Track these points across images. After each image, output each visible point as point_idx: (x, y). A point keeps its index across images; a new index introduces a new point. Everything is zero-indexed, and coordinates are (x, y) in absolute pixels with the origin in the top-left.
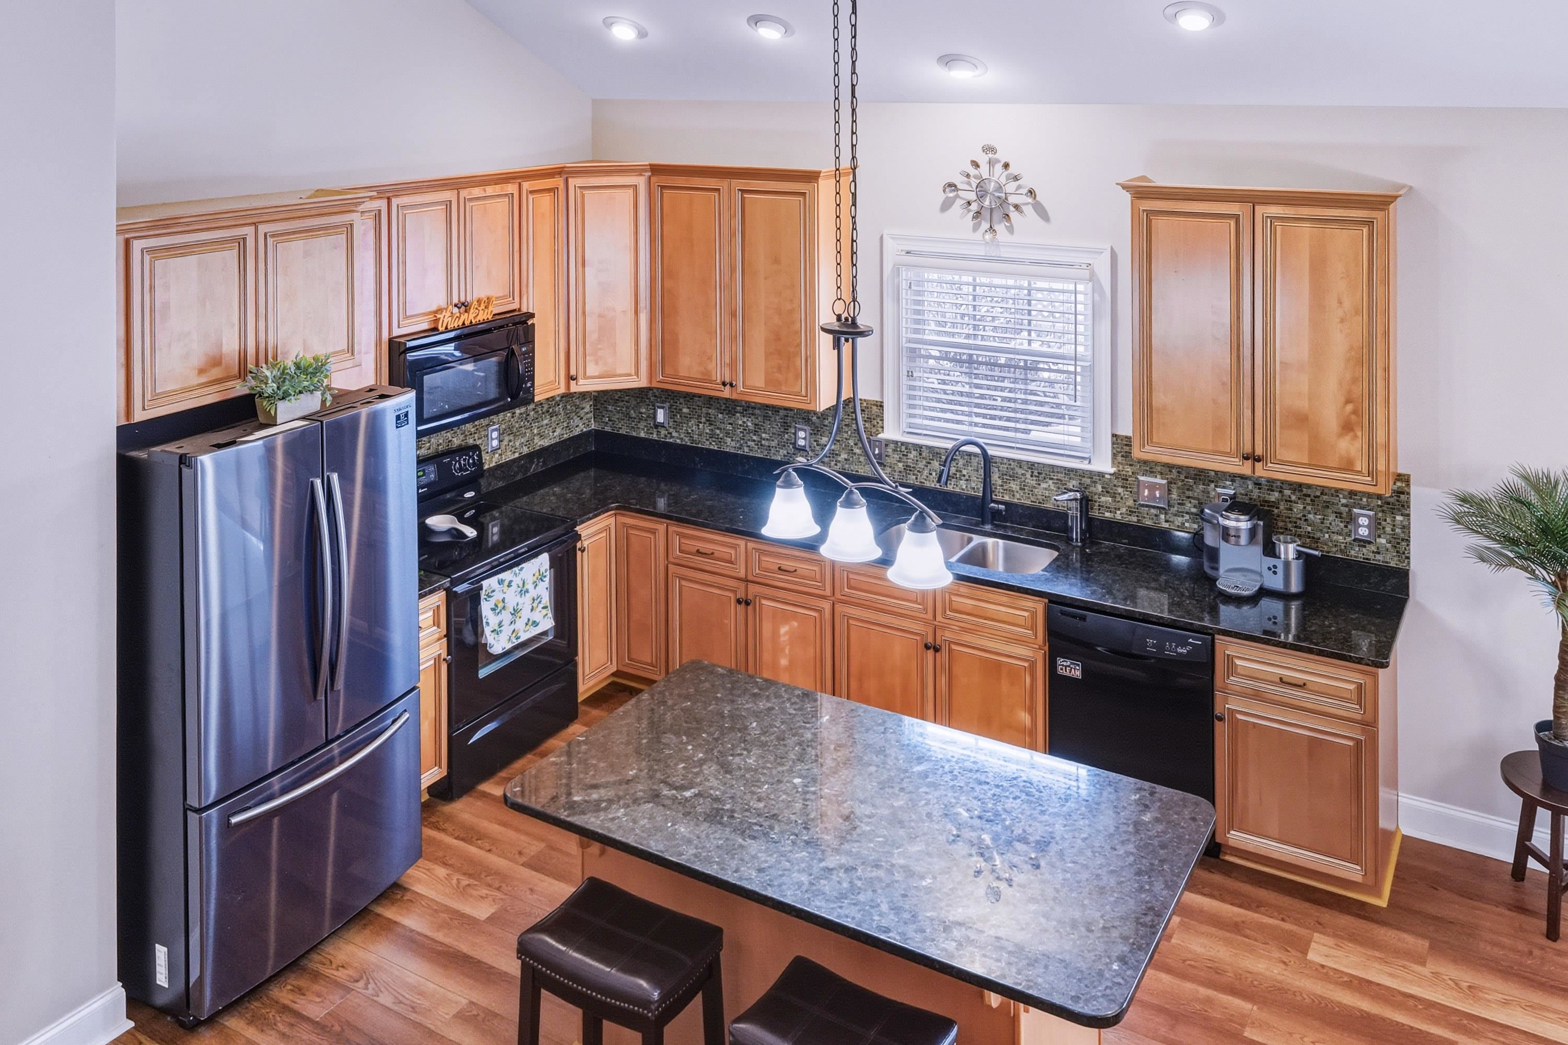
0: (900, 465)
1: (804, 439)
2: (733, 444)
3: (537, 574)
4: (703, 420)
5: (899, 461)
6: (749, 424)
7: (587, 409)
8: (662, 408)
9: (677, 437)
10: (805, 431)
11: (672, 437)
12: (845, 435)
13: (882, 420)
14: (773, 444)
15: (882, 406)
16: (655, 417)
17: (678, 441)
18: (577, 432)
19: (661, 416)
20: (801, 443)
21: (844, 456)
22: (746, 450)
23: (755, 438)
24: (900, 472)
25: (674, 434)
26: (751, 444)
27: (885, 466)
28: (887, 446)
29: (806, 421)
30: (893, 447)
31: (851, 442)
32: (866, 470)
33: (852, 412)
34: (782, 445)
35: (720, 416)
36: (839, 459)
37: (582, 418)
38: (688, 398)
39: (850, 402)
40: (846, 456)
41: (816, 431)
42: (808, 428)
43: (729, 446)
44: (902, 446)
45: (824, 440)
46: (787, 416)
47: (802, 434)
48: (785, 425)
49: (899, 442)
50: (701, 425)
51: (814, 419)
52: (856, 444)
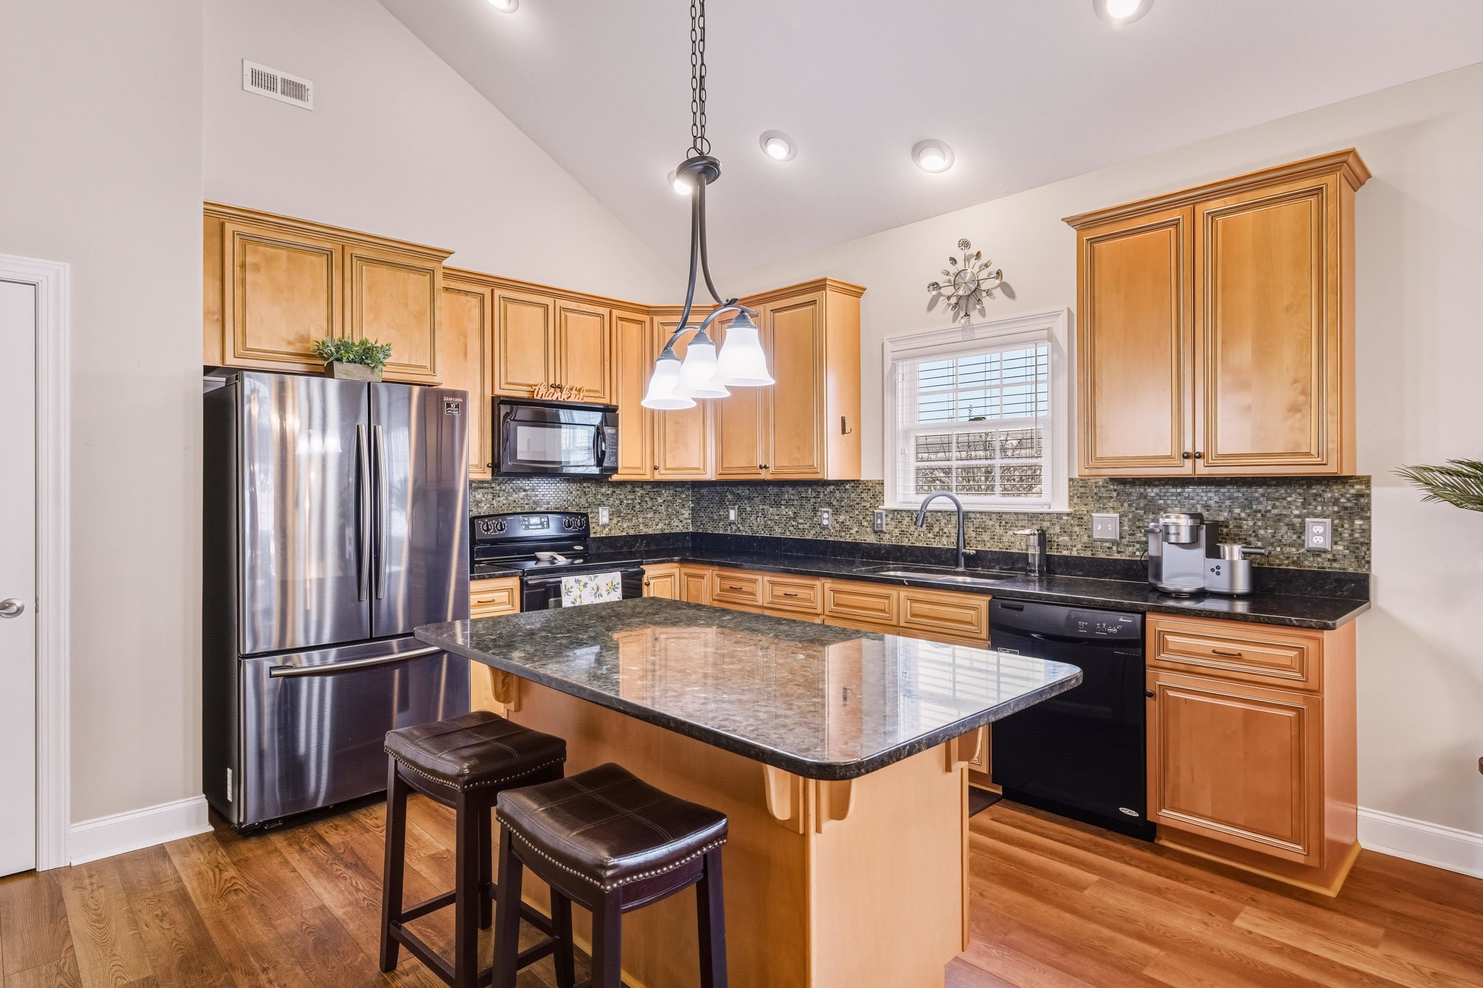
0: (897, 531)
1: (828, 519)
2: (780, 531)
3: (610, 585)
4: (760, 514)
5: (896, 528)
6: (790, 513)
7: (686, 515)
8: (733, 509)
9: (745, 531)
10: (827, 512)
11: (739, 531)
12: (857, 512)
13: (883, 495)
14: (806, 526)
15: (883, 484)
16: (728, 516)
17: (744, 534)
18: (677, 530)
19: (733, 515)
20: (825, 522)
21: (856, 529)
22: (788, 534)
23: (794, 523)
24: (897, 536)
25: (741, 528)
26: (791, 529)
27: (885, 533)
28: (886, 516)
29: (830, 505)
30: (890, 516)
31: (861, 517)
32: (871, 539)
33: (862, 492)
34: (813, 527)
35: (771, 509)
36: (852, 532)
37: (681, 521)
38: (750, 499)
39: (860, 484)
40: (857, 529)
41: (836, 512)
42: (830, 510)
43: (777, 532)
44: (898, 514)
45: (842, 518)
46: (815, 503)
47: (826, 515)
48: (815, 510)
49: (896, 511)
50: (758, 519)
51: (835, 503)
52: (864, 518)
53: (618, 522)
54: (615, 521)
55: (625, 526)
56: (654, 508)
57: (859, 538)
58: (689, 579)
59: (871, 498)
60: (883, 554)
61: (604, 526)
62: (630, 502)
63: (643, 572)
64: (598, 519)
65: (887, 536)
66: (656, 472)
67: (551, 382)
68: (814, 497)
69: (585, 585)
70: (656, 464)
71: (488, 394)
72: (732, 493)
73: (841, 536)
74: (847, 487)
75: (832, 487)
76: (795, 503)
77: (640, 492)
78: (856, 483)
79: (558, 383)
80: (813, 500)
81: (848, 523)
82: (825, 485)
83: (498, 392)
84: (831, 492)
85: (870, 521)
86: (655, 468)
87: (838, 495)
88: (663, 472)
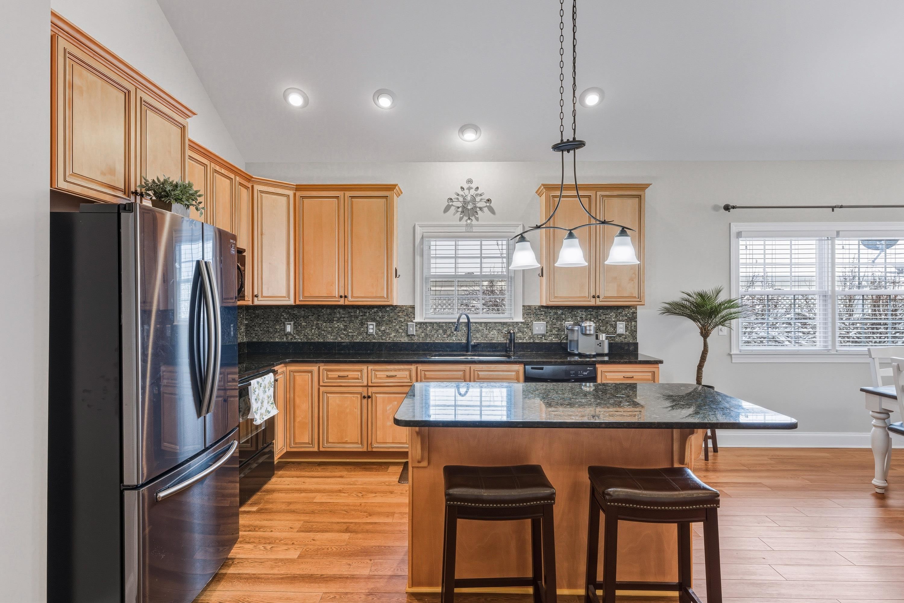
0: (423, 334)
1: (372, 329)
2: (332, 338)
4: (314, 327)
5: (422, 333)
6: (341, 326)
8: (289, 324)
10: (373, 325)
11: (296, 339)
12: (394, 324)
13: (414, 314)
14: (355, 334)
15: (414, 308)
16: (283, 330)
17: (300, 341)
19: (289, 328)
20: (371, 331)
21: (393, 334)
22: (340, 339)
23: (344, 332)
24: (423, 337)
25: (298, 337)
26: (342, 336)
28: (416, 326)
29: (373, 320)
30: (419, 326)
31: (397, 327)
32: (405, 340)
33: (398, 312)
34: (360, 334)
35: (324, 324)
36: (391, 336)
38: (305, 317)
39: (397, 308)
40: (395, 334)
41: (379, 324)
42: (374, 323)
43: (330, 339)
44: (424, 325)
45: (383, 328)
46: (363, 319)
47: (371, 327)
48: (362, 324)
49: (423, 323)
50: (313, 330)
51: (378, 318)
52: (400, 328)
57: (396, 340)
59: (405, 316)
65: (416, 337)
68: (362, 316)
72: (289, 313)
73: (382, 339)
74: (388, 309)
75: (376, 309)
76: (346, 319)
78: (394, 307)
80: (360, 318)
81: (388, 331)
82: (371, 308)
84: (375, 312)
85: (405, 329)
87: (380, 314)
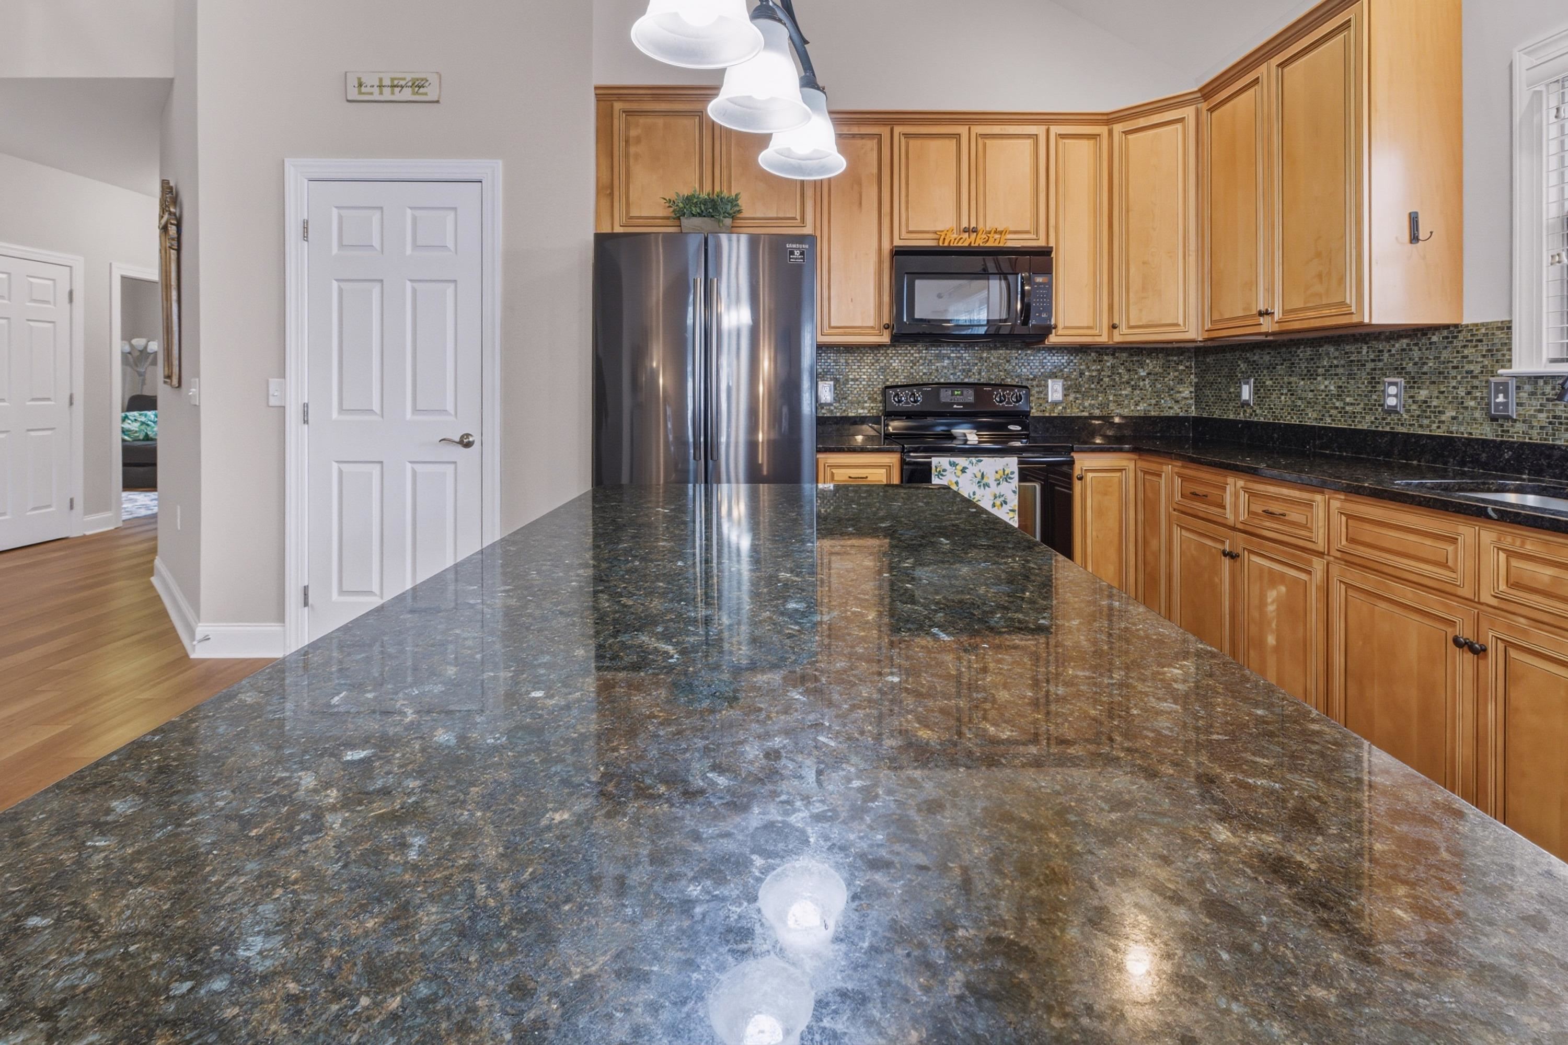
0: (1542, 416)
1: (1396, 396)
2: (1315, 416)
3: (1001, 472)
4: (1285, 391)
5: (1540, 411)
6: (1332, 388)
7: (1186, 393)
8: (1247, 383)
9: (1262, 416)
10: (1395, 384)
11: (1256, 415)
12: (1454, 383)
13: (1510, 350)
14: (1358, 409)
15: (1510, 328)
16: (1239, 395)
17: (1262, 419)
18: (1171, 413)
19: (1246, 392)
20: (1391, 401)
21: (1450, 413)
22: (1328, 420)
23: (1337, 404)
24: (1542, 428)
25: (1258, 411)
26: (1333, 412)
27: (1515, 421)
28: (1518, 388)
29: (1400, 371)
30: (1528, 388)
31: (1462, 392)
32: (1486, 431)
33: (1465, 346)
34: (1369, 409)
35: (1302, 383)
36: (1443, 418)
37: (1177, 402)
38: (1271, 367)
39: (1459, 332)
40: (1454, 414)
41: (1413, 383)
42: (1401, 381)
43: (1311, 418)
44: (1546, 383)
45: (1423, 394)
46: (1375, 369)
47: (1392, 390)
48: (1374, 383)
49: (1541, 377)
50: (1283, 397)
51: (1410, 367)
52: (1469, 393)
53: (1077, 398)
54: (1071, 398)
55: (1086, 404)
56: (1133, 383)
57: (1461, 430)
58: (1147, 477)
59: (1484, 356)
60: (1508, 460)
61: (1056, 404)
62: (1094, 374)
63: (1071, 463)
64: (1047, 394)
65: (1520, 427)
66: (1116, 332)
67: (965, 224)
68: (1373, 361)
69: (963, 470)
70: (1116, 321)
71: (886, 247)
72: (1246, 360)
73: (1421, 426)
74: (1434, 339)
75: (1405, 341)
76: (1340, 370)
77: (1109, 361)
78: (1451, 331)
79: (973, 225)
80: (1370, 365)
81: (1435, 403)
82: (1393, 338)
83: (897, 242)
84: (1403, 350)
85: (1482, 398)
86: (1114, 327)
87: (1416, 354)
88: (1125, 331)
